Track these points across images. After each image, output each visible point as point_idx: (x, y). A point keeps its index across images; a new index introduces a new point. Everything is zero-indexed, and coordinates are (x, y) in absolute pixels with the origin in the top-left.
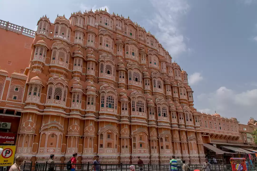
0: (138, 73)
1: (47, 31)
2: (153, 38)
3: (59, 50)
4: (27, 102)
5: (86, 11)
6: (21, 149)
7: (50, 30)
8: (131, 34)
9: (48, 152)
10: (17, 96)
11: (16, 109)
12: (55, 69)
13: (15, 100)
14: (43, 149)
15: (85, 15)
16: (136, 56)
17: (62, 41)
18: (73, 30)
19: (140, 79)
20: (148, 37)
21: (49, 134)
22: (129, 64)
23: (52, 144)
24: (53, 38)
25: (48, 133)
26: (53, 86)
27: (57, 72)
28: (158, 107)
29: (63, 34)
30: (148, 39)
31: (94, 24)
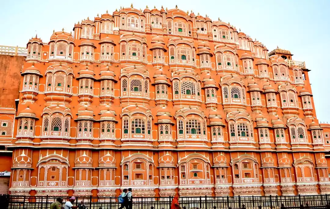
0: (191, 83)
1: (39, 54)
2: (226, 28)
3: (55, 75)
4: (18, 136)
5: (98, 15)
6: (15, 183)
7: (43, 52)
8: (180, 29)
9: (49, 185)
10: (6, 131)
11: (5, 145)
12: (52, 97)
13: (3, 135)
14: (43, 183)
15: (96, 21)
16: (189, 59)
17: (60, 61)
18: (77, 45)
19: (194, 91)
20: (215, 28)
21: (49, 167)
22: (175, 73)
23: (53, 177)
24: (48, 60)
25: (47, 166)
26: (49, 116)
27: (54, 100)
28: (231, 125)
29: (62, 53)
30: (215, 30)
31: (112, 30)
